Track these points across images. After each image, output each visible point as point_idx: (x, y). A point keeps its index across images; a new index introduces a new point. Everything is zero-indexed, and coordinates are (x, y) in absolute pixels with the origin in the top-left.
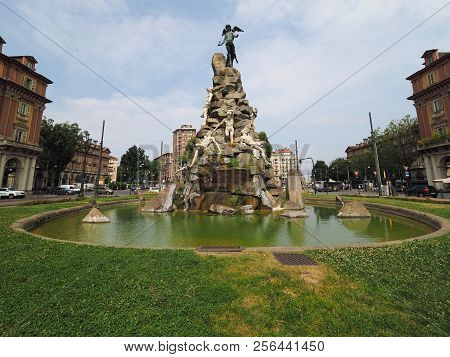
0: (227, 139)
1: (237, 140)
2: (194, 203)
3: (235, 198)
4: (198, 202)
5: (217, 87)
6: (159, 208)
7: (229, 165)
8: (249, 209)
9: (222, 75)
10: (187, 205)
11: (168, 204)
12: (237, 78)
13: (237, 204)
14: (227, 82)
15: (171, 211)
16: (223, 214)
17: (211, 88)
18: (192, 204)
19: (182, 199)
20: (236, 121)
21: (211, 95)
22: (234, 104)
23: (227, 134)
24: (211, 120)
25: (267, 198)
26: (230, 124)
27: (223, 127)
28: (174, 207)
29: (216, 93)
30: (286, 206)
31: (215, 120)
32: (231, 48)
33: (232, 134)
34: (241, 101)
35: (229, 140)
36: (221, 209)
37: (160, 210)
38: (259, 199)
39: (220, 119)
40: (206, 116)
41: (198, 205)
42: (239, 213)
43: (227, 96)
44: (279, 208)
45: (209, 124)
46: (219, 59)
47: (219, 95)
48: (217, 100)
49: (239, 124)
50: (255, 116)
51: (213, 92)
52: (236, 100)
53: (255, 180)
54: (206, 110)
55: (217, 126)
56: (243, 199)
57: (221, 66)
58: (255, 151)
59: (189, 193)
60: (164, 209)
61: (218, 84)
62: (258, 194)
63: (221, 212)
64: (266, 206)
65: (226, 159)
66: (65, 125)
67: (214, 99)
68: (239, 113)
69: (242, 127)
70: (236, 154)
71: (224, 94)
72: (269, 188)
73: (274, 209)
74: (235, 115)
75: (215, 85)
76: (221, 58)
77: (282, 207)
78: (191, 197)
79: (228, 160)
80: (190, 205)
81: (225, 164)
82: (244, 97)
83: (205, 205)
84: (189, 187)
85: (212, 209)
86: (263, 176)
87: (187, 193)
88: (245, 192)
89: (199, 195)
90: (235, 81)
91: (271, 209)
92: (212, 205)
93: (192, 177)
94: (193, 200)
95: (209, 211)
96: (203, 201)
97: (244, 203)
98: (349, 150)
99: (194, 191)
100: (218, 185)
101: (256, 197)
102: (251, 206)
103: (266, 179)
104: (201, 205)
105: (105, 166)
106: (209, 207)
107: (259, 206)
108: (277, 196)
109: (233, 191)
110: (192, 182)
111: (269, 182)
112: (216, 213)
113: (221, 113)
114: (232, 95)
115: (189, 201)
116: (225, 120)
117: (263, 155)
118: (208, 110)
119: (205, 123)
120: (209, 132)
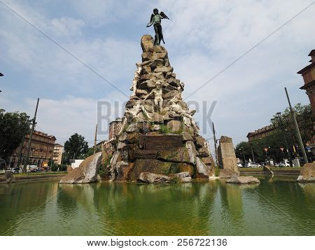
1: (167, 108)
2: (122, 173)
3: (167, 165)
4: (126, 171)
5: (145, 62)
6: (80, 179)
7: (161, 131)
8: (185, 176)
9: (151, 51)
10: (113, 175)
11: (91, 174)
12: (164, 54)
13: (170, 172)
14: (155, 57)
15: (93, 182)
16: (155, 183)
17: (140, 62)
18: (118, 173)
19: (109, 169)
20: (164, 92)
21: (140, 69)
22: (162, 77)
23: (156, 103)
24: (140, 91)
25: (201, 168)
26: (159, 94)
27: (152, 98)
28: (99, 177)
29: (145, 67)
30: (222, 175)
31: (144, 91)
32: (158, 29)
33: (161, 103)
34: (169, 74)
36: (152, 177)
37: (80, 182)
38: (194, 166)
39: (149, 90)
40: (135, 88)
41: (125, 175)
42: (174, 182)
43: (155, 70)
44: (213, 178)
45: (138, 95)
47: (148, 69)
48: (147, 73)
49: (167, 95)
50: (182, 89)
51: (142, 66)
52: (164, 74)
53: (189, 146)
54: (135, 82)
55: (146, 97)
56: (177, 166)
57: (150, 45)
58: (185, 118)
59: (116, 161)
60: (86, 180)
61: (147, 59)
62: (192, 160)
64: (202, 174)
65: (155, 126)
66: (15, 114)
67: (143, 72)
68: (167, 85)
69: (171, 97)
71: (153, 69)
72: (200, 156)
73: (210, 178)
74: (164, 87)
75: (144, 60)
76: (149, 38)
77: (217, 176)
78: (118, 166)
79: (157, 127)
80: (117, 175)
81: (155, 131)
82: (172, 70)
83: (133, 174)
84: (116, 156)
85: (141, 178)
86: (195, 143)
87: (114, 162)
88: (178, 158)
89: (126, 164)
90: (163, 56)
91: (207, 177)
92: (142, 174)
93: (120, 145)
94: (120, 169)
95: (139, 180)
96: (131, 170)
97: (178, 171)
98: (250, 135)
99: (122, 160)
100: (149, 152)
101: (191, 164)
102: (187, 173)
103: (198, 147)
104: (128, 175)
105: (51, 152)
106: (138, 176)
107: (195, 174)
108: (209, 164)
109: (165, 158)
110: (119, 150)
111: (201, 150)
112: (147, 183)
113: (150, 84)
114: (160, 69)
115: (115, 171)
116: (154, 91)
117: (193, 122)
118: (138, 83)
119: (134, 94)
120: (139, 102)
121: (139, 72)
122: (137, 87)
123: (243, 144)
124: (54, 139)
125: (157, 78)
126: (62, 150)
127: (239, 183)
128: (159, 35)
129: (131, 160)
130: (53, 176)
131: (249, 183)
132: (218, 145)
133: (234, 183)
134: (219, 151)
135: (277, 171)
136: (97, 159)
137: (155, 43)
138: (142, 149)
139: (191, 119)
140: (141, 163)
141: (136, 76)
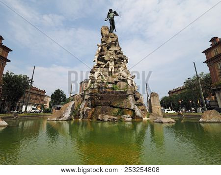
0: (110, 73)
1: (116, 74)
2: (87, 115)
3: (116, 110)
4: (90, 113)
5: (104, 44)
6: (60, 117)
7: (113, 89)
8: (128, 117)
9: (107, 37)
10: (82, 115)
11: (68, 114)
12: (116, 39)
13: (118, 115)
14: (110, 40)
15: (69, 120)
16: (108, 121)
18: (85, 115)
19: (79, 112)
21: (100, 48)
22: (114, 53)
24: (100, 63)
25: (138, 112)
27: (107, 67)
28: (72, 117)
29: (103, 47)
30: (151, 117)
31: (102, 63)
33: (113, 70)
34: (118, 51)
35: (112, 74)
36: (106, 117)
37: (61, 119)
38: (133, 111)
39: (105, 61)
40: (96, 60)
41: (89, 116)
42: (120, 121)
43: (110, 49)
44: (145, 119)
45: (99, 65)
46: (105, 29)
47: (105, 48)
48: (104, 51)
49: (117, 65)
50: (127, 62)
51: (101, 46)
52: (116, 51)
53: (131, 98)
54: (97, 57)
55: (103, 66)
56: (122, 111)
57: (106, 32)
58: (128, 81)
59: (83, 107)
60: (64, 118)
61: (104, 42)
62: (132, 107)
63: (107, 119)
64: (138, 116)
65: (109, 85)
66: (20, 76)
67: (102, 50)
68: (117, 59)
69: (119, 67)
70: (116, 82)
71: (108, 48)
72: (138, 105)
73: (144, 119)
74: (115, 60)
75: (102, 42)
76: (106, 28)
77: (148, 117)
78: (85, 110)
79: (110, 86)
80: (84, 116)
81: (109, 88)
82: (120, 49)
83: (94, 115)
84: (84, 104)
85: (99, 118)
86: (134, 96)
87: (83, 108)
88: (123, 106)
89: (90, 109)
90: (115, 40)
91: (142, 118)
92: (100, 115)
93: (87, 97)
94: (86, 112)
95: (98, 119)
96: (93, 113)
97: (123, 114)
98: (170, 92)
99: (87, 106)
100: (104, 101)
101: (132, 110)
102: (129, 115)
103: (136, 99)
104: (91, 116)
105: (42, 100)
106: (98, 116)
107: (134, 116)
108: (143, 110)
109: (115, 105)
110: (86, 100)
111: (138, 101)
112: (103, 121)
113: (106, 58)
114: (113, 48)
115: (83, 113)
116: (109, 62)
117: (134, 83)
118: (98, 57)
119: (96, 64)
120: (99, 69)
121: (99, 50)
122: (98, 60)
123: (165, 98)
124: (44, 92)
125: (111, 54)
126: (49, 100)
127: (162, 123)
128: (113, 26)
129: (93, 106)
130: (43, 116)
131: (168, 123)
132: (149, 98)
133: (159, 122)
134: (149, 102)
135: (187, 115)
136: (71, 105)
137: (110, 31)
138: (100, 99)
139: (132, 81)
140: (99, 108)
141: (98, 52)
